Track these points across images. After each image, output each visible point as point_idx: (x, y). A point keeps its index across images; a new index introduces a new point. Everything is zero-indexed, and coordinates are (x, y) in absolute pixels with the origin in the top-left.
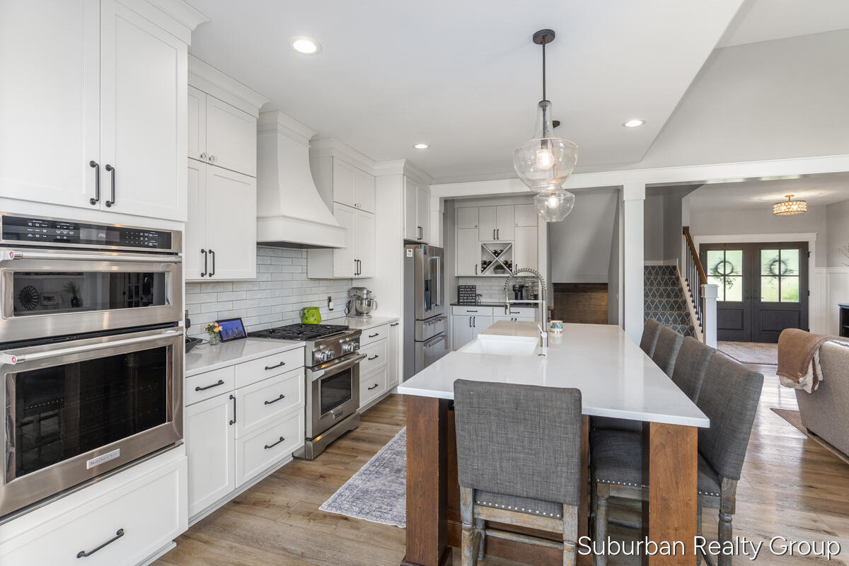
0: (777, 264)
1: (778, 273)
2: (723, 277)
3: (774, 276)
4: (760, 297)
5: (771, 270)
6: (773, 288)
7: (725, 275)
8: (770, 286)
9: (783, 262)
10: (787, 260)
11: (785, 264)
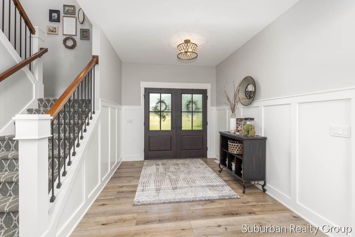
0: (191, 104)
1: (191, 111)
2: (159, 113)
3: (189, 112)
4: (181, 128)
5: (188, 108)
6: (188, 120)
7: (160, 112)
8: (187, 119)
9: (195, 103)
10: (197, 101)
11: (196, 104)
